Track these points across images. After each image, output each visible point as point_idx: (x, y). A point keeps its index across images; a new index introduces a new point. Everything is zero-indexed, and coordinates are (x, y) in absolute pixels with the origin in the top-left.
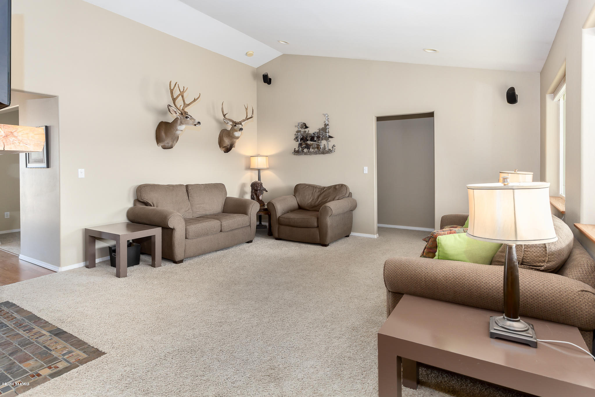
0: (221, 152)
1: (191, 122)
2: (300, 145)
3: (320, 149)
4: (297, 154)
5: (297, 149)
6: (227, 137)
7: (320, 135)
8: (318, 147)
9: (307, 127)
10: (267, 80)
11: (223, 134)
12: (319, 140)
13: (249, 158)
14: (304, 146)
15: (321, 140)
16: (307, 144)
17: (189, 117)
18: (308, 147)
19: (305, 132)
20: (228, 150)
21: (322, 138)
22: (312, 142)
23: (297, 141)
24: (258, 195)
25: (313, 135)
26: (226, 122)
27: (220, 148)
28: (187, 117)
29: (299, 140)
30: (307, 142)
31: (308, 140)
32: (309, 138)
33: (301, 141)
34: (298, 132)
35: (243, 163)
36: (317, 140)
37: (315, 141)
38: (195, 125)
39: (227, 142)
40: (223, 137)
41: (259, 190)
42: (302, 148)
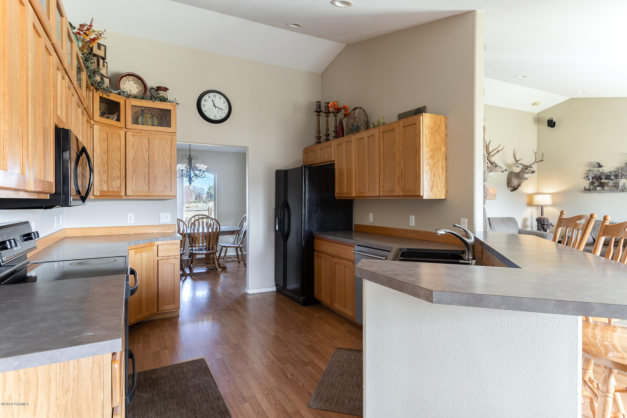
0: (508, 191)
1: (500, 169)
2: (592, 183)
3: (619, 187)
4: (588, 192)
5: (587, 187)
6: (516, 178)
7: (619, 173)
8: (616, 186)
9: (600, 166)
10: (551, 124)
11: (511, 176)
12: (617, 179)
13: (531, 196)
14: (597, 184)
15: (620, 179)
16: (601, 183)
17: (498, 166)
18: (602, 185)
19: (599, 171)
20: (515, 189)
21: (621, 176)
22: (607, 181)
23: (588, 180)
24: (545, 229)
25: (609, 174)
26: (517, 166)
27: (508, 187)
28: (496, 166)
29: (591, 179)
30: (601, 181)
31: (601, 179)
32: (603, 177)
33: (592, 179)
34: (589, 171)
35: (525, 200)
36: (614, 179)
37: (613, 180)
38: (503, 172)
39: (515, 182)
40: (511, 178)
41: (546, 224)
42: (594, 186)
